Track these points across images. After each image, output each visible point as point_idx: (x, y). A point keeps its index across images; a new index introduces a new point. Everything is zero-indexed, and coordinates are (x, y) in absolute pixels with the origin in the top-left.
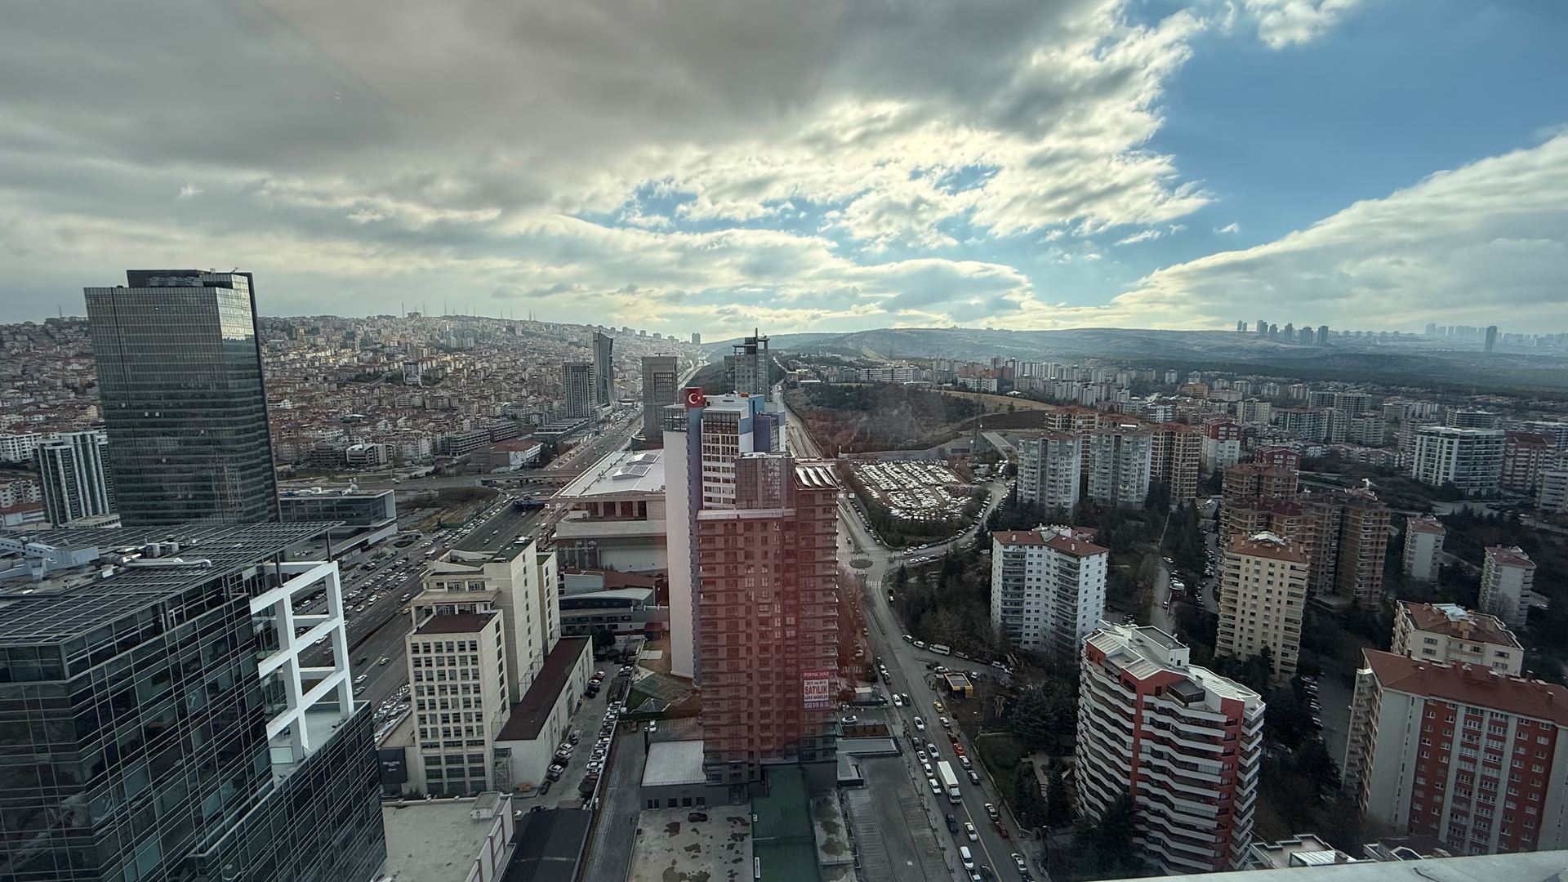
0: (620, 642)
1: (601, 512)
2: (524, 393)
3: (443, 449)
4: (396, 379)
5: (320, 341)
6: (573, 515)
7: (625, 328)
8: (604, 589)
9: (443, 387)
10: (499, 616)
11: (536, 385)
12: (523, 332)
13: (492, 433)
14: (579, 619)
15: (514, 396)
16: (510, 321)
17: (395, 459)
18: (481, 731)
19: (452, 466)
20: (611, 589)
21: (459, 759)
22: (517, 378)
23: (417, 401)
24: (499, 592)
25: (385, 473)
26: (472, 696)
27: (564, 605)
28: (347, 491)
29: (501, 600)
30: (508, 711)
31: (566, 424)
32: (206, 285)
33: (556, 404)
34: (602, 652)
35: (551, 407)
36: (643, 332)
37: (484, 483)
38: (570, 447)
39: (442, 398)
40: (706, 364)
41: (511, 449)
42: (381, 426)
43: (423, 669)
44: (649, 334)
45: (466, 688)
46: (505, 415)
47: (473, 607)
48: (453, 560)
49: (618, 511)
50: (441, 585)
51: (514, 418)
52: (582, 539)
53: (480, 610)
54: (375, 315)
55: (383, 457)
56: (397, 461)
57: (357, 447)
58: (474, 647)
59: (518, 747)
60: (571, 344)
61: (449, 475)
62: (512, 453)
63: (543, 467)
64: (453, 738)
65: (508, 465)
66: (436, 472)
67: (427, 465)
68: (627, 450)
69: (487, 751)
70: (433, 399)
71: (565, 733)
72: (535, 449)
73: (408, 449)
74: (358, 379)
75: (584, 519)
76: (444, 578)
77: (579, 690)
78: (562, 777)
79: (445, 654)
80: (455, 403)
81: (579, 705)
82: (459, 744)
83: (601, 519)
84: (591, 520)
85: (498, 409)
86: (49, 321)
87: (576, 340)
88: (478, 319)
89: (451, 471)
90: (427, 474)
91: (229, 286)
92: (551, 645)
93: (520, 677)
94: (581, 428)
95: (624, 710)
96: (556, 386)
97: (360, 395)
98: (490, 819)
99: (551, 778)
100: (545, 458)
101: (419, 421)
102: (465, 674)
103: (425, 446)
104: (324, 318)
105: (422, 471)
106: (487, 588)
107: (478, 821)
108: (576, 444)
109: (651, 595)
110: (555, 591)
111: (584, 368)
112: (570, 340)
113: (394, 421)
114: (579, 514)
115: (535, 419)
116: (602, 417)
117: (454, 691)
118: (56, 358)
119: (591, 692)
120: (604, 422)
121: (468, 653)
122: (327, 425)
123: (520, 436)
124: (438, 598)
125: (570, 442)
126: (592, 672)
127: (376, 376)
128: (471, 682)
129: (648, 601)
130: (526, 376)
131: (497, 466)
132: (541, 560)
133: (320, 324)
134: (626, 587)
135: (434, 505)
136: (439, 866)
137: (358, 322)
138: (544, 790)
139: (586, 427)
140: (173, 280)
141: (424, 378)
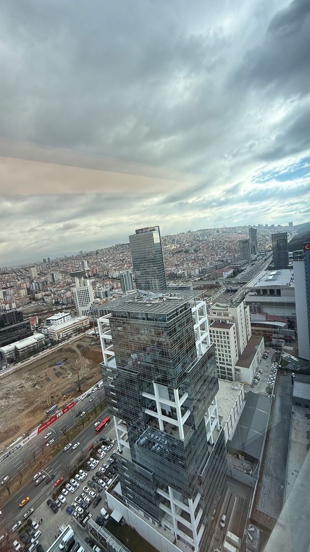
0: (274, 341)
1: (261, 293)
2: (225, 252)
3: (202, 272)
4: (187, 252)
5: (167, 243)
6: (250, 293)
7: (259, 225)
8: (266, 321)
9: (200, 253)
10: (234, 325)
11: (229, 250)
12: (222, 232)
13: (216, 266)
14: (257, 331)
15: (222, 254)
16: (217, 229)
17: (189, 275)
18: (230, 361)
19: (205, 277)
20: (269, 321)
21: (224, 368)
22: (222, 248)
23: (193, 258)
24: (233, 317)
25: (187, 280)
26: (228, 349)
27: (252, 325)
28: (180, 285)
29: (234, 319)
30: (238, 357)
31: (241, 262)
32: (150, 231)
33: (236, 255)
34: (267, 344)
35: (234, 257)
36: (267, 225)
37: (216, 283)
38: (243, 270)
39: (200, 256)
40: (296, 234)
41: (223, 271)
42: (185, 266)
43: (213, 338)
44: (269, 225)
45: (225, 346)
46: (219, 260)
47: (226, 321)
48: (217, 306)
49: (268, 293)
50: (215, 313)
51: (223, 261)
52: (255, 302)
53: (228, 322)
54: (179, 233)
55: (186, 275)
56: (190, 276)
57: (180, 272)
58: (228, 333)
59: (243, 369)
60: (239, 234)
61: (205, 280)
62: (224, 273)
63: (235, 277)
64: (222, 361)
65: (223, 277)
66: (201, 279)
67: (198, 277)
68: (266, 270)
69: (233, 368)
70: (197, 257)
71: (257, 369)
72: (231, 271)
73: (193, 273)
74: (177, 253)
75: (255, 295)
76: (216, 311)
77: (260, 355)
78: (258, 384)
79: (219, 334)
80: (204, 257)
81: (261, 361)
82: (224, 364)
83: (261, 295)
84: (258, 295)
85: (217, 258)
86: (116, 245)
87: (240, 232)
88: (208, 230)
89: (205, 279)
90: (199, 280)
91: (154, 230)
92: (249, 337)
93: (241, 347)
94: (246, 263)
95: (280, 366)
96: (235, 249)
97: (179, 257)
98: (237, 390)
99: (254, 383)
100: (235, 274)
101: (195, 264)
102: (225, 342)
103: (197, 272)
104: (167, 236)
105: (197, 279)
106: (229, 315)
107: (234, 389)
108: (245, 269)
109: (286, 325)
110: (249, 319)
111: (247, 241)
112: (238, 232)
113: (188, 264)
114: (253, 294)
115: (230, 261)
116: (254, 259)
117: (222, 346)
118: (118, 254)
119: (265, 357)
120: (254, 260)
121: (226, 335)
122: (172, 266)
123: (225, 267)
124: (215, 317)
125: (243, 268)
126: (265, 351)
127: (181, 251)
128: (227, 345)
129: (285, 327)
130: (224, 246)
131: (219, 277)
132: (245, 308)
133: (166, 238)
134: (275, 321)
135: (202, 289)
136: (224, 399)
137: (175, 236)
138: (252, 386)
139: (248, 263)
140: (144, 231)
141: (194, 250)
